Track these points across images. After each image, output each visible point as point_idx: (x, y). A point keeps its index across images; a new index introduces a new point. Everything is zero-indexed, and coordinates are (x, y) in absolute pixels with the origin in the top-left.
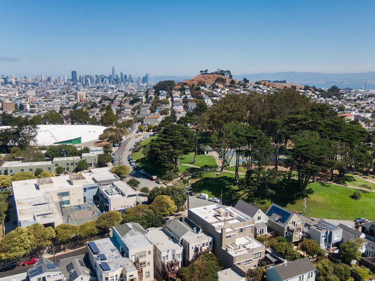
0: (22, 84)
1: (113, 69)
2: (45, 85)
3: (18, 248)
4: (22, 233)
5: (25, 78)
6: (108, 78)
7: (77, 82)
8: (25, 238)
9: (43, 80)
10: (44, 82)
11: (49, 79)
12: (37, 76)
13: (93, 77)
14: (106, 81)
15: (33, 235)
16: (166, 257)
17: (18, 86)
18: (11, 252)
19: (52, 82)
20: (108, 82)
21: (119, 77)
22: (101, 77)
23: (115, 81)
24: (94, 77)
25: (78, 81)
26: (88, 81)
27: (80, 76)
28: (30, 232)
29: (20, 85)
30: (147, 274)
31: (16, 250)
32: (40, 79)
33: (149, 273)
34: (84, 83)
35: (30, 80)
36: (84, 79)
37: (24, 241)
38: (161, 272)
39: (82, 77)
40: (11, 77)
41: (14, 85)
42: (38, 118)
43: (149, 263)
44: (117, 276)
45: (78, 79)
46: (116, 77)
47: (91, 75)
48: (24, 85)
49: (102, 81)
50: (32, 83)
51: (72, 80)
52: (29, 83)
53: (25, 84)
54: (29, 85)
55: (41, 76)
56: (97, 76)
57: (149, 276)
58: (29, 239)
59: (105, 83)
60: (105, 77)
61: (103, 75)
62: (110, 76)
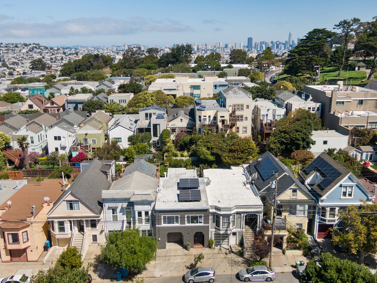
0: (202, 50)
1: (290, 35)
2: (222, 52)
3: (142, 104)
4: (146, 94)
5: (206, 45)
6: (283, 44)
7: (251, 49)
8: (148, 98)
9: (221, 46)
10: (221, 49)
11: (226, 46)
12: (216, 44)
13: (268, 43)
14: (281, 47)
15: (155, 97)
16: (266, 116)
17: (199, 52)
18: (136, 107)
19: (229, 48)
20: (283, 49)
21: (295, 43)
22: (276, 43)
23: (290, 48)
24: (270, 43)
25: (254, 48)
26: (262, 47)
27: (256, 43)
28: (153, 95)
29: (200, 52)
30: (244, 130)
31: (140, 106)
32: (218, 46)
33: (246, 128)
34: (259, 50)
35: (210, 47)
36: (259, 45)
37: (147, 100)
38: (259, 130)
39: (257, 44)
40: (194, 45)
41: (196, 51)
42: (200, 58)
43: (246, 118)
44: (210, 117)
45: (253, 45)
46: (293, 43)
47: (266, 42)
48: (204, 52)
49: (277, 47)
50: (211, 49)
51: (247, 47)
52: (208, 50)
53: (205, 50)
54: (208, 51)
55: (220, 43)
56: (272, 42)
57: (246, 131)
58: (151, 100)
59: (280, 49)
60: (280, 43)
61: (279, 41)
62: (286, 42)
